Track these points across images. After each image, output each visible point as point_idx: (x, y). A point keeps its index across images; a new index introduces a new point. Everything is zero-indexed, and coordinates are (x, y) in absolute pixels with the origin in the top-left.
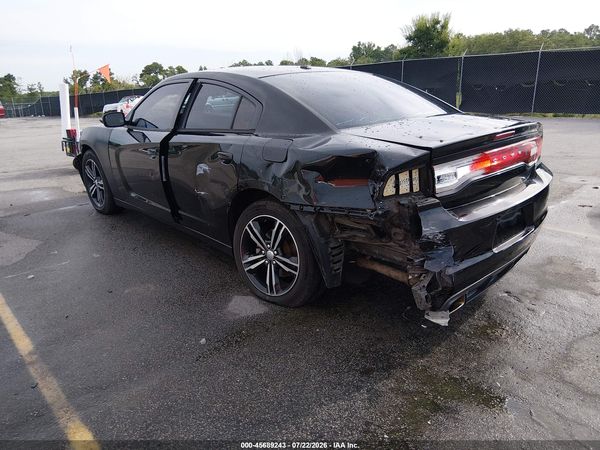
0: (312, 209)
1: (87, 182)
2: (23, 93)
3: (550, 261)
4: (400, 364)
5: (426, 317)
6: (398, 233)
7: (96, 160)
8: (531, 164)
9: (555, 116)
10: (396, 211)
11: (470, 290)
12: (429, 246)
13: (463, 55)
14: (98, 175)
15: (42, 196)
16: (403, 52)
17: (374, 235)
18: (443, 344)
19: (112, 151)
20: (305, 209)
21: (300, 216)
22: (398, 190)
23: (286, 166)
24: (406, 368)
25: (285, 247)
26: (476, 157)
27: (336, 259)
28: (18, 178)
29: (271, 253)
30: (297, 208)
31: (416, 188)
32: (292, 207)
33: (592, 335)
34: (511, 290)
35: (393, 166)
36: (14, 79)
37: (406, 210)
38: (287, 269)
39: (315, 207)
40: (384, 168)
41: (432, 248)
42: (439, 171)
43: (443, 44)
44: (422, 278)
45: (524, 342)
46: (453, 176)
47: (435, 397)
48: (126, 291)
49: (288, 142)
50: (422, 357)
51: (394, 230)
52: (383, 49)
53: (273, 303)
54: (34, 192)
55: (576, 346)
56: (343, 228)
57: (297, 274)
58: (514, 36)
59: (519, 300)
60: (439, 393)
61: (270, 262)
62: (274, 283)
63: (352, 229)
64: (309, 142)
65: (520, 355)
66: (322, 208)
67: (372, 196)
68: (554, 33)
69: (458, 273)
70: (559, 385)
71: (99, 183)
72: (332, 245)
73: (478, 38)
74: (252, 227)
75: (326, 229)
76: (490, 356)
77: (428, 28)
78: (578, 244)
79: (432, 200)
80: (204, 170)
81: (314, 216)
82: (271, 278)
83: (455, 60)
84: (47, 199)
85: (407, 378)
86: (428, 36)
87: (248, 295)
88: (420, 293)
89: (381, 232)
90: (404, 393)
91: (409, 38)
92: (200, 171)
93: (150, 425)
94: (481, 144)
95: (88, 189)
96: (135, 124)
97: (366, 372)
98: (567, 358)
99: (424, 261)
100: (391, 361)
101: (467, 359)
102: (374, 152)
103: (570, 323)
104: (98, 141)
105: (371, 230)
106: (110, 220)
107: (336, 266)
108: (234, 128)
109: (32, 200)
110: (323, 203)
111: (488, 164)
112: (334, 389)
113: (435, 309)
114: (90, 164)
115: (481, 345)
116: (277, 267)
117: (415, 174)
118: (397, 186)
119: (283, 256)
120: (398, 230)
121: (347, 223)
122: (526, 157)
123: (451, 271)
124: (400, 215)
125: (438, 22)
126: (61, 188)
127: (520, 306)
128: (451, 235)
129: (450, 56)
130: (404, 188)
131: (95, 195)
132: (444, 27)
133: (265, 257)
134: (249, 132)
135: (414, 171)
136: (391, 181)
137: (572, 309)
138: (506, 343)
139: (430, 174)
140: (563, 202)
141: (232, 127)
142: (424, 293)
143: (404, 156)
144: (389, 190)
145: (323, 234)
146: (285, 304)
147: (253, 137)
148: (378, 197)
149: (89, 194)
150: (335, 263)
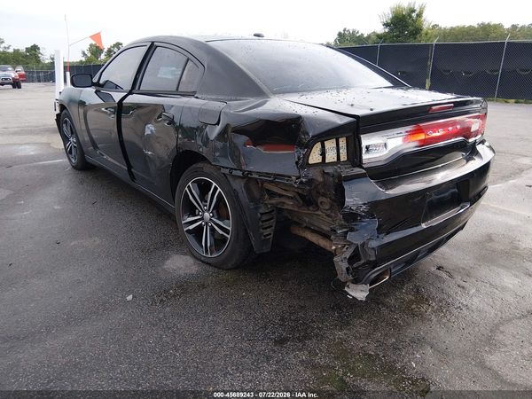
0: (240, 174)
1: (65, 139)
2: (47, 62)
3: (490, 238)
4: (317, 336)
5: (346, 289)
6: (325, 202)
7: (70, 119)
8: (471, 140)
9: (516, 102)
10: (321, 179)
11: (396, 264)
12: (352, 218)
13: (435, 42)
14: (72, 133)
15: (30, 150)
16: (379, 37)
17: (301, 202)
18: (365, 317)
19: (81, 111)
20: (234, 172)
21: (231, 180)
22: (324, 158)
23: (218, 129)
24: (322, 340)
25: (219, 210)
26: (409, 128)
27: (267, 224)
28: (15, 133)
29: (207, 215)
30: (227, 171)
31: (344, 157)
32: (223, 170)
33: (520, 318)
34: (444, 265)
35: (317, 132)
36: (39, 49)
37: (331, 179)
38: (221, 232)
39: (244, 172)
40: (308, 134)
41: (355, 220)
42: (366, 140)
43: (417, 31)
44: (345, 249)
45: (449, 321)
46: (382, 146)
47: (345, 374)
48: (72, 244)
49: (222, 105)
50: (341, 329)
51: (321, 199)
52: (365, 36)
53: (207, 263)
54: (23, 147)
55: (501, 329)
56: (272, 194)
57: (229, 237)
58: (486, 29)
59: (451, 276)
60: (350, 370)
61: (207, 224)
62: (209, 245)
63: (281, 196)
64: (240, 106)
65: (442, 334)
66: (250, 173)
67: (297, 163)
68: (523, 27)
69: (382, 247)
70: (477, 371)
71: (73, 140)
72: (261, 211)
73: (452, 29)
74: (191, 189)
75: (256, 194)
76: (411, 332)
77: (404, 16)
78: (519, 223)
79: (358, 170)
80: (151, 131)
81: (245, 180)
82: (207, 238)
83: (427, 47)
84: (32, 153)
85: (320, 350)
86: (403, 23)
87: (186, 254)
88: (341, 264)
89: (308, 200)
90: (314, 367)
91: (386, 25)
92: (148, 132)
93: (52, 381)
94: (415, 115)
95: (65, 145)
96: (102, 86)
97: (281, 342)
98: (490, 341)
99: (346, 233)
100: (309, 331)
101: (386, 335)
102: (299, 118)
103: (498, 303)
104: (71, 101)
105: (298, 197)
106: (81, 175)
107: (267, 232)
108: (180, 90)
109: (19, 154)
110: (251, 168)
111: (422, 137)
112: (244, 357)
113: (356, 281)
114: (66, 122)
115: (404, 321)
116: (213, 230)
117: (343, 142)
118: (323, 154)
119: (218, 219)
120: (324, 199)
121: (275, 189)
122: (466, 133)
123: (374, 244)
124: (324, 184)
125: (414, 11)
126: (49, 144)
127: (451, 283)
128: (375, 207)
129: (423, 43)
130: (331, 157)
131: (70, 152)
132: (419, 15)
133: (202, 219)
134: (191, 94)
135: (340, 140)
136: (317, 148)
137: (504, 289)
138: (430, 320)
139: (357, 143)
140: (511, 181)
141: (177, 89)
142: (345, 265)
143: (328, 122)
144: (315, 157)
145: (252, 199)
146: (218, 265)
147: (193, 99)
148: (303, 164)
149: (66, 150)
150: (266, 228)
